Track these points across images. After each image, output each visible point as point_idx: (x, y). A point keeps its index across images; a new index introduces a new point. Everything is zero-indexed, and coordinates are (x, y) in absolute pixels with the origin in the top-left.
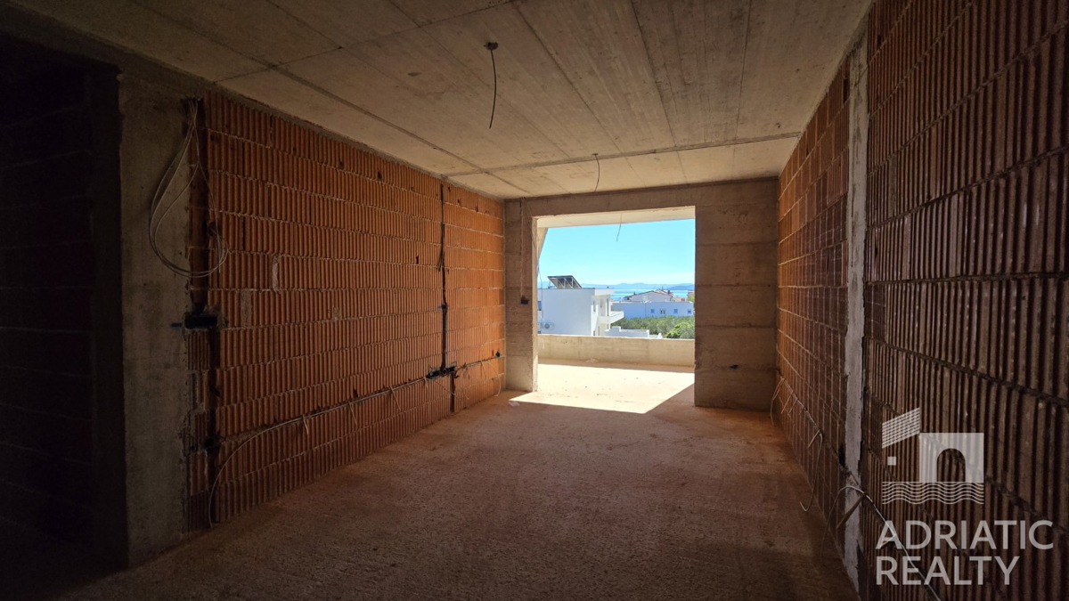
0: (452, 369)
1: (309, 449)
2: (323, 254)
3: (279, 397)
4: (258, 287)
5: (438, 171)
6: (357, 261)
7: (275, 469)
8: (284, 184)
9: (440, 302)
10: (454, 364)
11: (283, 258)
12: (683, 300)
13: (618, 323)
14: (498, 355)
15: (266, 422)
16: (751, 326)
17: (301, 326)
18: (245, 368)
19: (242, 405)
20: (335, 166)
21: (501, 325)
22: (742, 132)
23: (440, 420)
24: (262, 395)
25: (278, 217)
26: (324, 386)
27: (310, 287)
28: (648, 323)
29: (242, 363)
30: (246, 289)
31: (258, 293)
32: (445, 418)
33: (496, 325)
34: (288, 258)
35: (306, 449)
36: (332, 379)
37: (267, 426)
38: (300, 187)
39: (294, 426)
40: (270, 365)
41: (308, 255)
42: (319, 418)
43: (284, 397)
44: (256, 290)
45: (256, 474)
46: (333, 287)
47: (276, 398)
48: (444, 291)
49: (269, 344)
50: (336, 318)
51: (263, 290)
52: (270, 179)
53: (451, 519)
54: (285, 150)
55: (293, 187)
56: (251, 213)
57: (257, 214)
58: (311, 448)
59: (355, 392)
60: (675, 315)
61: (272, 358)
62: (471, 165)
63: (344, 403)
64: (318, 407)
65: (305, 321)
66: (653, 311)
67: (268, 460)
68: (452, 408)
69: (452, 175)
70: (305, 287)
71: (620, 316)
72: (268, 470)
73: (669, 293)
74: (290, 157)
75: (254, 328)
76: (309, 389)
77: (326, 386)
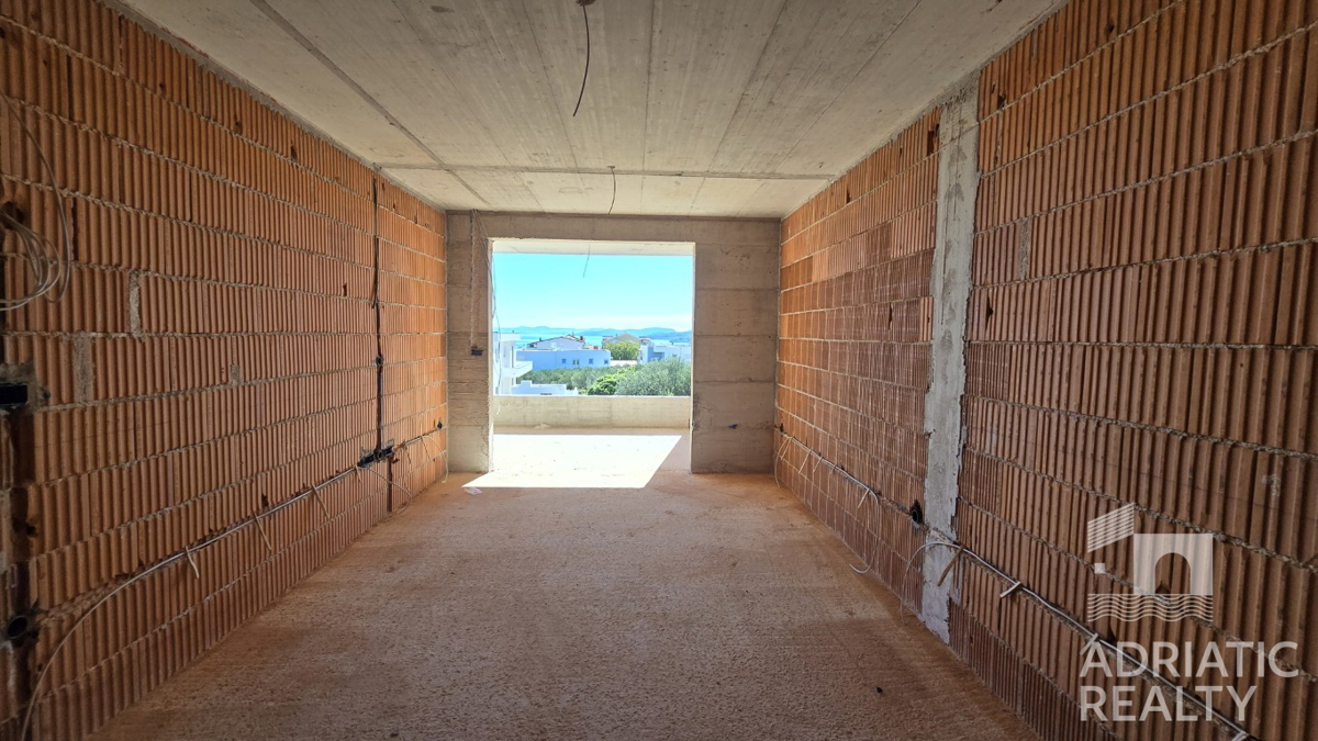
0: (389, 450)
1: (197, 602)
2: (213, 277)
3: (146, 523)
4: (105, 330)
5: (370, 157)
6: (264, 288)
7: (143, 647)
8: (146, 146)
9: (375, 355)
10: (391, 444)
11: (147, 278)
12: (596, 348)
13: (524, 377)
14: (440, 426)
15: (125, 570)
16: (751, 380)
17: (181, 398)
18: (84, 478)
19: (80, 545)
20: (229, 128)
21: (443, 384)
22: (784, 167)
23: (375, 525)
24: (116, 521)
25: (137, 205)
26: (218, 495)
27: (193, 331)
28: (561, 376)
29: (78, 469)
30: (82, 334)
31: (104, 339)
32: (381, 521)
33: (438, 384)
34: (156, 278)
35: (193, 604)
36: (230, 482)
37: (126, 577)
38: (174, 155)
39: (173, 570)
40: (130, 470)
41: (188, 275)
42: (213, 548)
43: (155, 520)
44: (100, 335)
45: (110, 664)
46: (229, 331)
47: (142, 524)
48: (379, 337)
49: (126, 430)
50: (235, 382)
51: (114, 335)
52: (120, 134)
53: (483, 663)
54: (146, 85)
55: (161, 153)
56: (88, 192)
57: (100, 196)
58: (201, 599)
59: (264, 498)
60: (591, 366)
61: (132, 456)
62: (432, 155)
63: (248, 518)
64: (210, 530)
65: (186, 388)
66: (564, 361)
67: (130, 634)
68: (390, 508)
69: (391, 166)
70: (186, 330)
71: (527, 367)
72: (130, 651)
73: (582, 338)
74: (156, 97)
75: (99, 404)
76: (195, 503)
77: (221, 493)
